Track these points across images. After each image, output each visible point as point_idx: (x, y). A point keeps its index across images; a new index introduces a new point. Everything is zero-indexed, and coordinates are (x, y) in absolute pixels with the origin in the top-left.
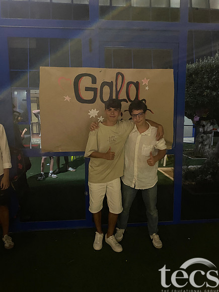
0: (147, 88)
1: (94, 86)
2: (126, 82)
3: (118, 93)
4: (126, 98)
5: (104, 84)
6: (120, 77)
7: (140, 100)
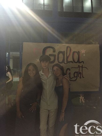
0: (84, 55)
2: (72, 52)
6: (69, 49)
7: (81, 61)
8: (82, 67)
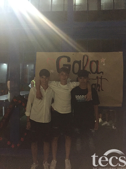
0: (104, 65)
1: (69, 63)
3: (84, 67)
4: (90, 71)
5: (75, 62)
6: (86, 57)
7: (99, 72)
8: (101, 78)
